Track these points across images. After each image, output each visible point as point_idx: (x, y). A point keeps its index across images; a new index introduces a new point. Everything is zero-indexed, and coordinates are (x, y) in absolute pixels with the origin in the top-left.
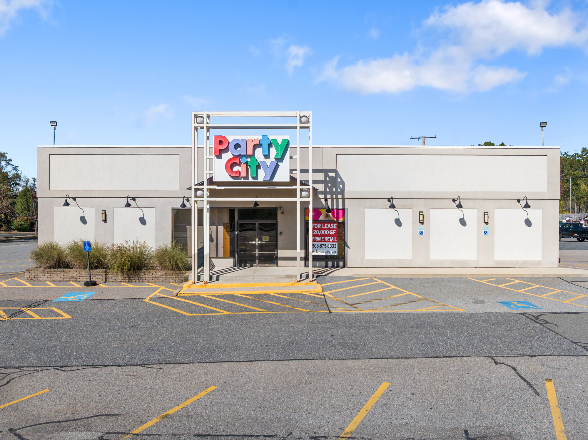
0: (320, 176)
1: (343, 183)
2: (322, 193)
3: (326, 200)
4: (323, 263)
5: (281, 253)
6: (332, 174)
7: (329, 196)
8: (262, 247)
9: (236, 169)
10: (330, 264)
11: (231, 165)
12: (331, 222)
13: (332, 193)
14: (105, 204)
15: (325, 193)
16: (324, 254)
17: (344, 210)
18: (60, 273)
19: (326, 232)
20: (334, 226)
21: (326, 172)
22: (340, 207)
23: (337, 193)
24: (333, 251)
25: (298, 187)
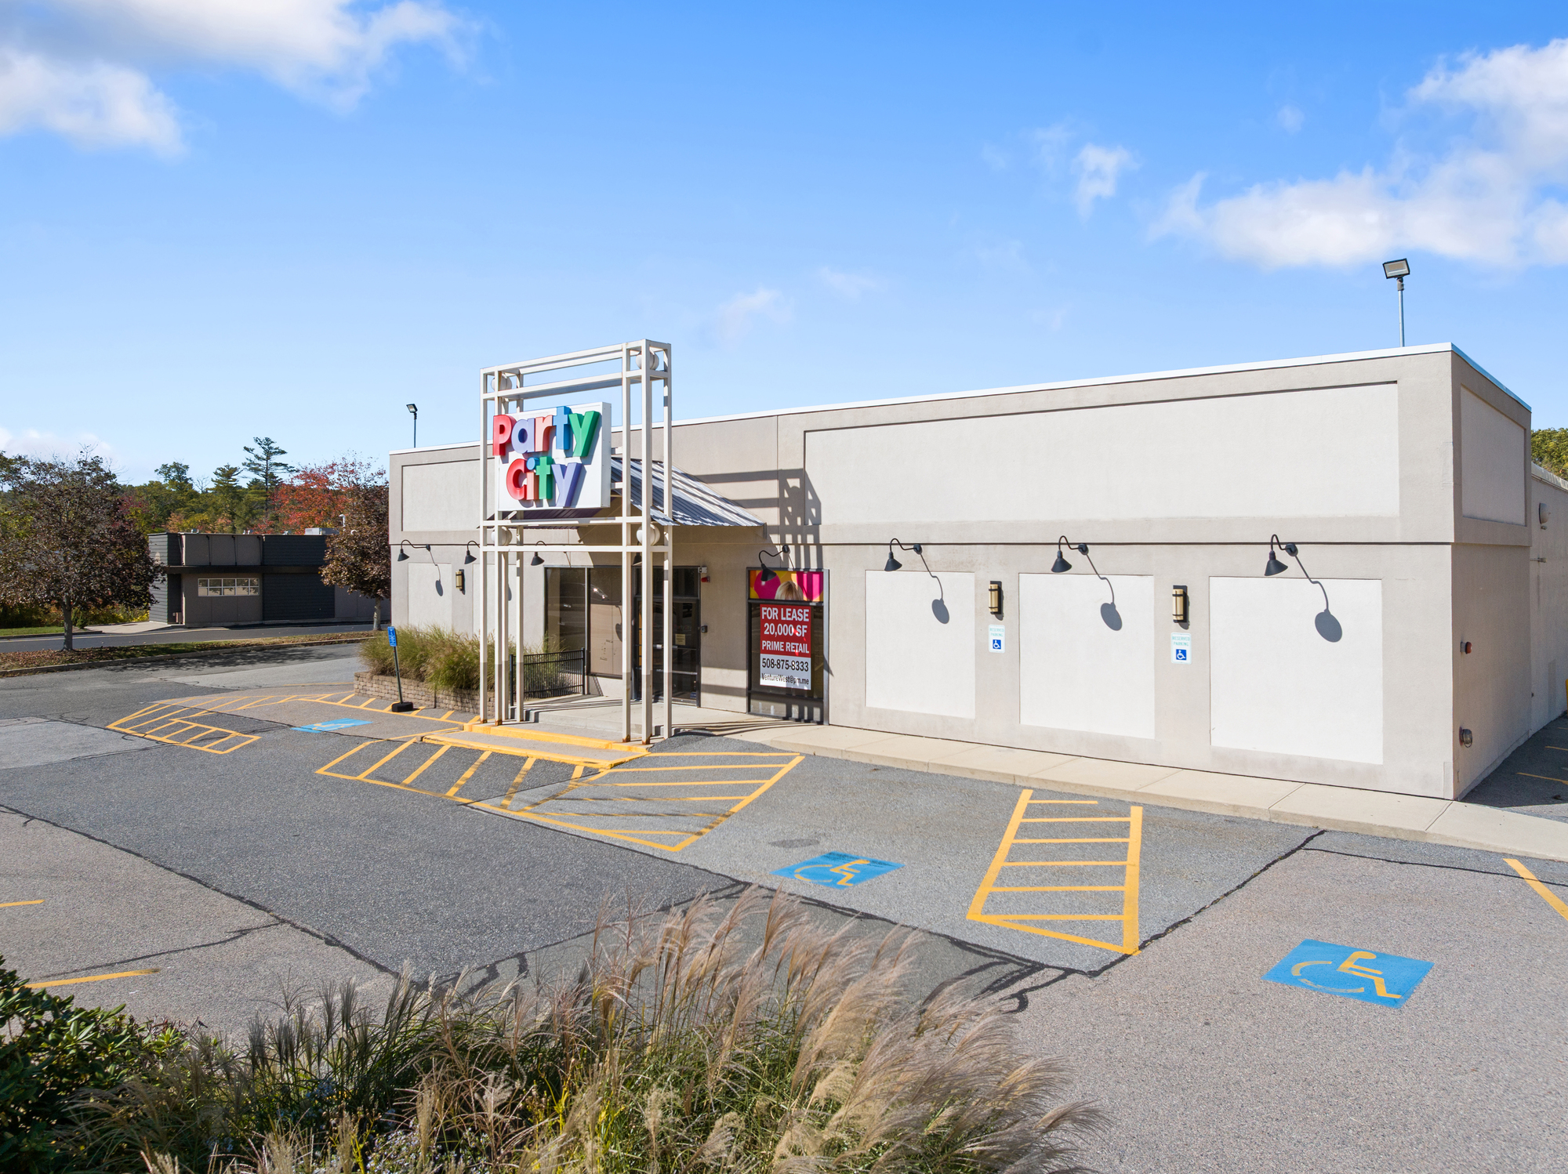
0: (770, 489)
1: (817, 504)
2: (776, 530)
3: (783, 547)
4: (782, 709)
6: (794, 483)
7: (789, 538)
10: (795, 710)
12: (798, 604)
13: (796, 531)
15: (781, 530)
16: (783, 684)
17: (820, 572)
19: (790, 629)
20: (803, 615)
21: (780, 476)
22: (814, 566)
23: (806, 532)
24: (802, 680)
25: (624, 520)
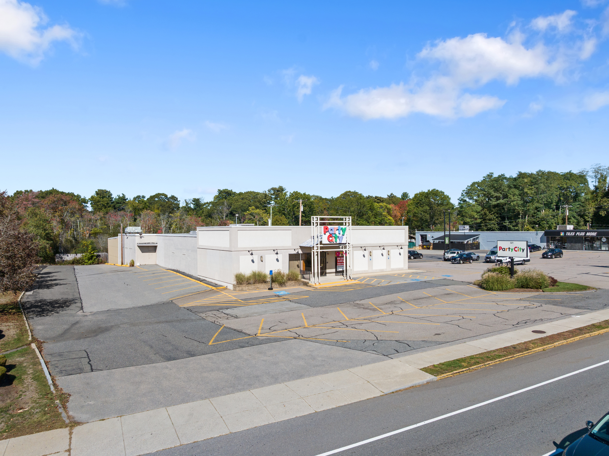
4: (342, 274)
5: (328, 271)
9: (330, 239)
11: (329, 237)
14: (261, 253)
16: (341, 269)
19: (342, 261)
25: (347, 245)
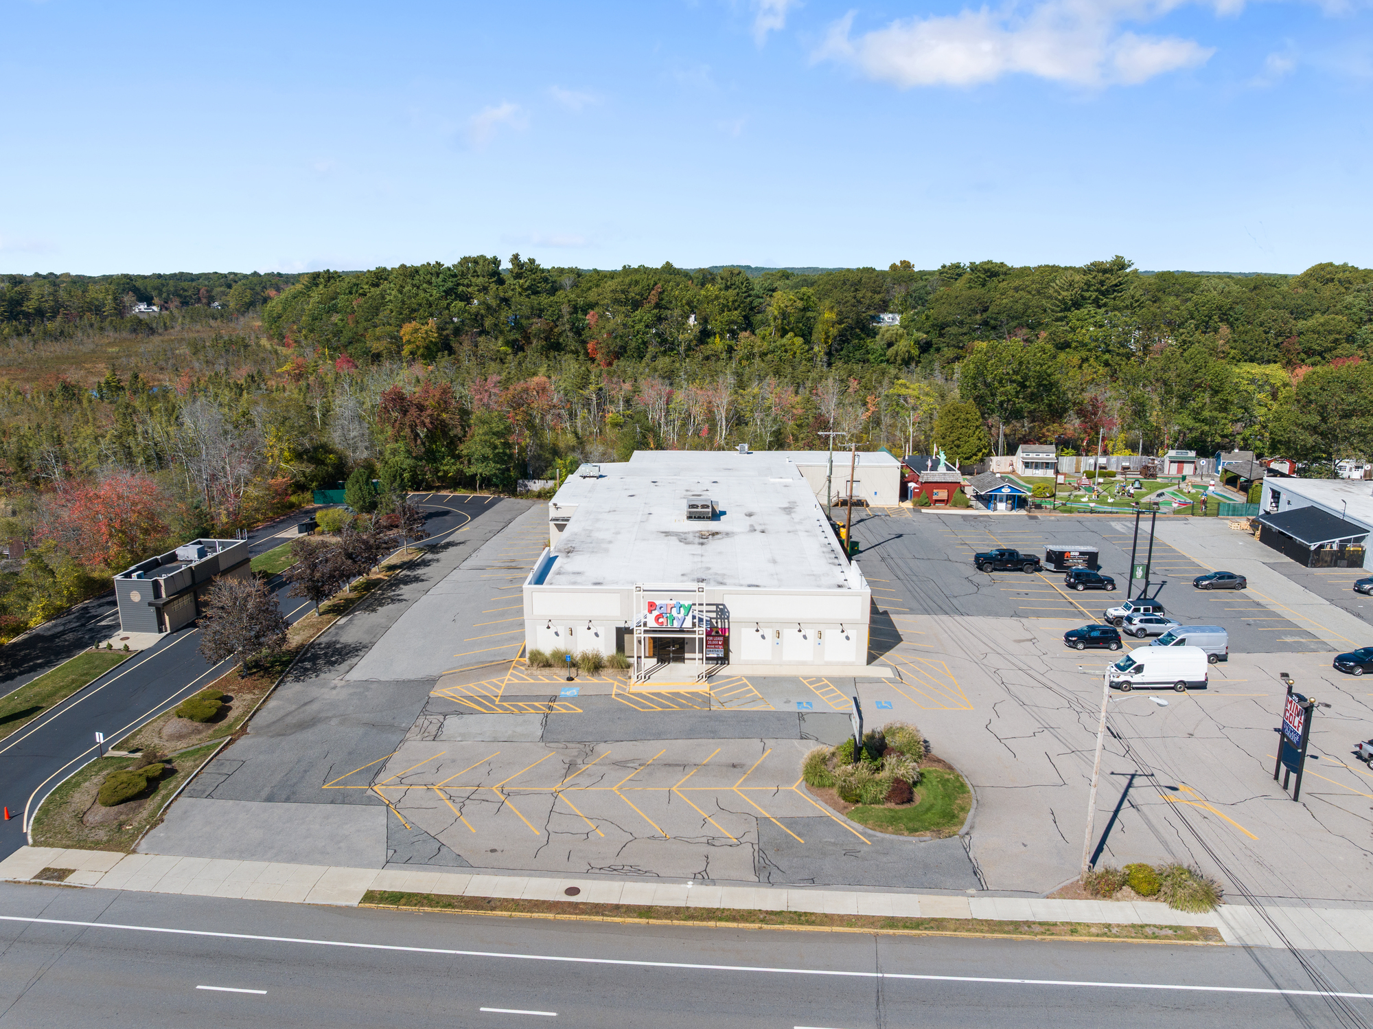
0: (714, 608)
1: (729, 612)
2: (714, 618)
3: (717, 623)
4: (715, 662)
5: (687, 655)
6: (721, 607)
7: (719, 620)
8: (674, 652)
9: (661, 620)
10: (720, 662)
11: (657, 618)
12: (720, 636)
13: (721, 618)
14: (570, 623)
15: (717, 618)
16: (715, 656)
17: (729, 628)
18: (547, 671)
19: (717, 643)
20: (722, 638)
21: (717, 605)
22: (727, 627)
23: (724, 619)
24: (721, 655)
25: (696, 629)
